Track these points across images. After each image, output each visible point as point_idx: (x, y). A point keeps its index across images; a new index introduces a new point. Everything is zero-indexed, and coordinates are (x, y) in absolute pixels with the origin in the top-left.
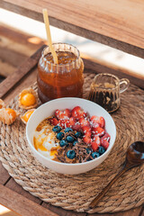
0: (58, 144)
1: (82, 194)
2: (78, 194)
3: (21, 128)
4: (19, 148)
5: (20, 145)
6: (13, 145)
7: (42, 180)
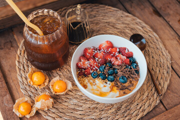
0: (109, 83)
1: (146, 94)
2: (145, 97)
3: (60, 101)
4: (79, 112)
5: (77, 110)
6: (73, 115)
7: (119, 112)
